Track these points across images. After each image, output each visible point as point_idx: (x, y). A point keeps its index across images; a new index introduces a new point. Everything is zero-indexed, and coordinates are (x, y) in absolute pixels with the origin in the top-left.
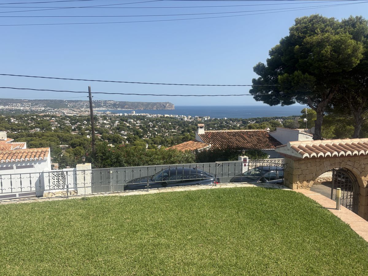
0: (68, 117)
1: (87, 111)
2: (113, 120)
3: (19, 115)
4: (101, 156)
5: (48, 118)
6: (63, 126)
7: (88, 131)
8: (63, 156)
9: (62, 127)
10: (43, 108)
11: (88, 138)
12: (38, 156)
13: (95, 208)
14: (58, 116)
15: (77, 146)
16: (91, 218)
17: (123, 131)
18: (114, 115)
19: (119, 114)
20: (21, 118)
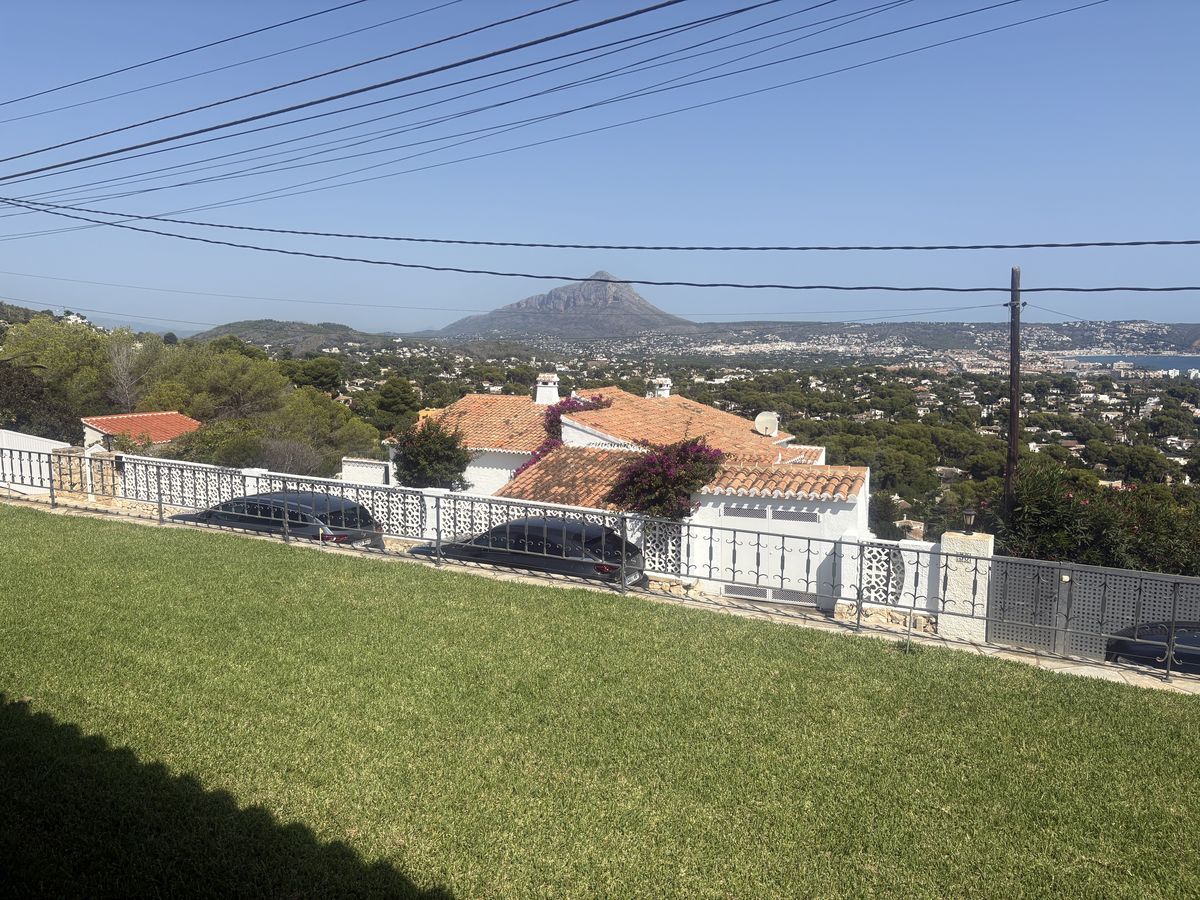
0: (974, 377)
1: (1038, 359)
2: (1137, 394)
3: (833, 369)
4: (1035, 516)
5: (910, 381)
6: (952, 408)
7: (1034, 429)
8: (941, 502)
9: (951, 412)
10: (900, 350)
11: (1033, 452)
12: (831, 488)
13: (928, 686)
14: (942, 375)
15: (993, 474)
16: (902, 715)
17: (1176, 435)
18: (1141, 375)
19: (1165, 373)
20: (836, 378)
